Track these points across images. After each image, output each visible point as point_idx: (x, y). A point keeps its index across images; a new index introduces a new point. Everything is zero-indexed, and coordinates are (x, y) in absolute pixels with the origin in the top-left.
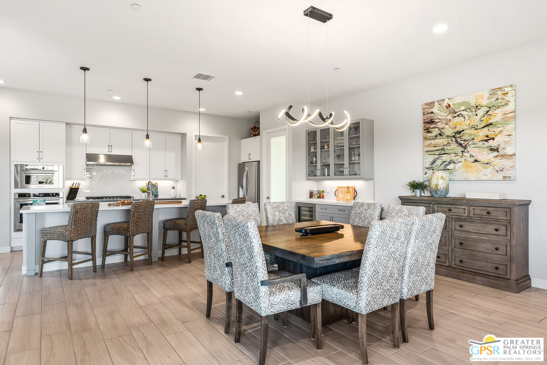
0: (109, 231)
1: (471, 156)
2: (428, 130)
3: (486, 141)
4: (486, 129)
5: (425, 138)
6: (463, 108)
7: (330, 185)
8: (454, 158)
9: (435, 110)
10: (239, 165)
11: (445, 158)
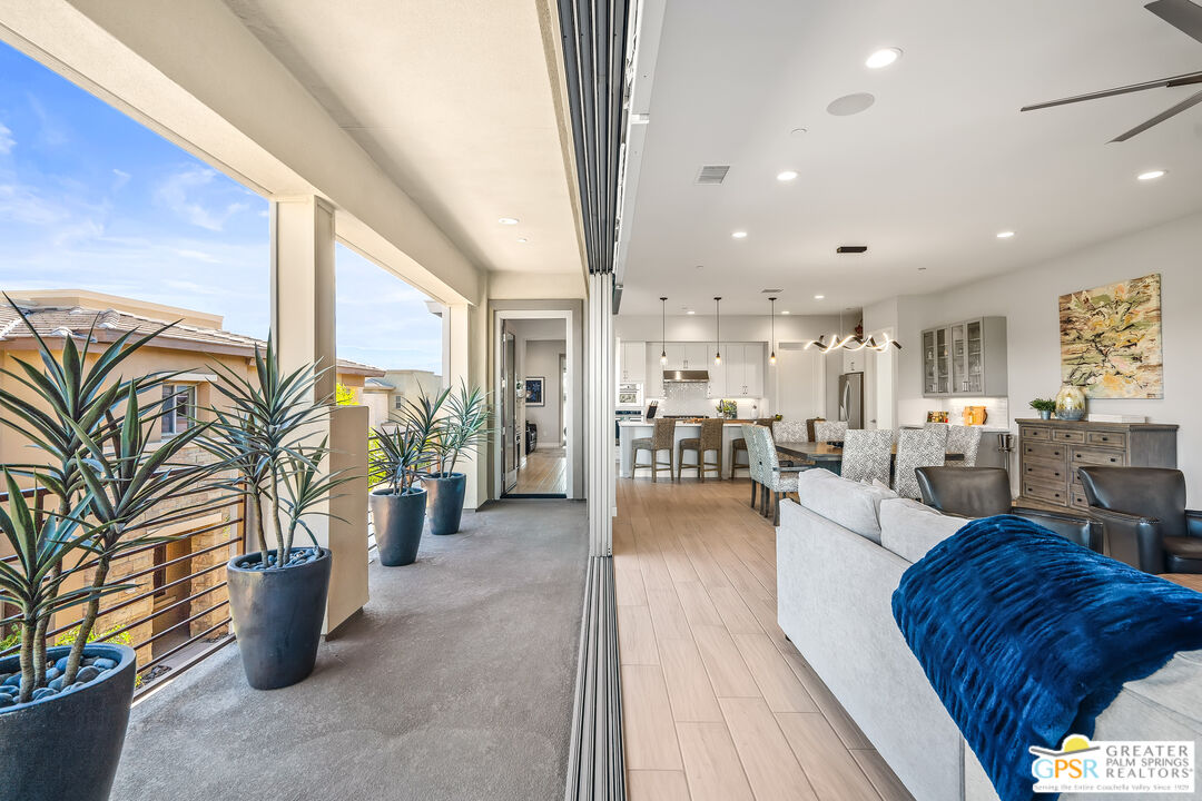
0: (685, 445)
1: (1113, 367)
2: (1065, 332)
3: (1129, 347)
4: (1127, 332)
5: (1063, 343)
6: (1102, 303)
7: (957, 405)
8: (1095, 370)
9: (1072, 305)
10: (841, 377)
11: (1085, 368)
